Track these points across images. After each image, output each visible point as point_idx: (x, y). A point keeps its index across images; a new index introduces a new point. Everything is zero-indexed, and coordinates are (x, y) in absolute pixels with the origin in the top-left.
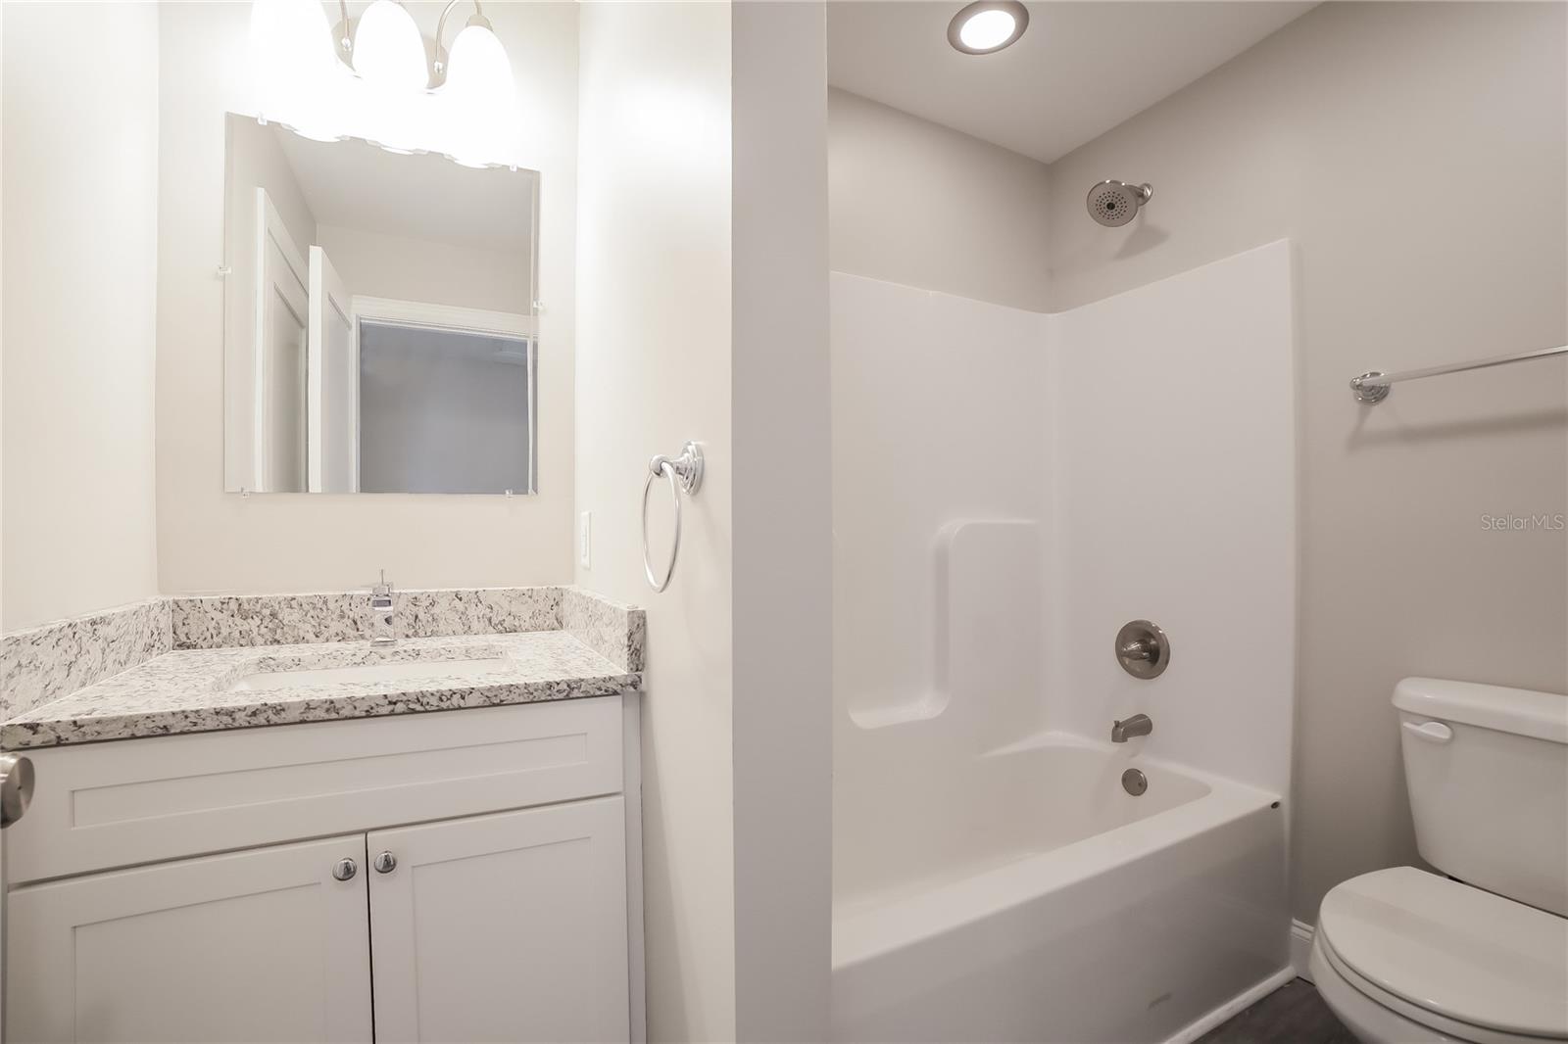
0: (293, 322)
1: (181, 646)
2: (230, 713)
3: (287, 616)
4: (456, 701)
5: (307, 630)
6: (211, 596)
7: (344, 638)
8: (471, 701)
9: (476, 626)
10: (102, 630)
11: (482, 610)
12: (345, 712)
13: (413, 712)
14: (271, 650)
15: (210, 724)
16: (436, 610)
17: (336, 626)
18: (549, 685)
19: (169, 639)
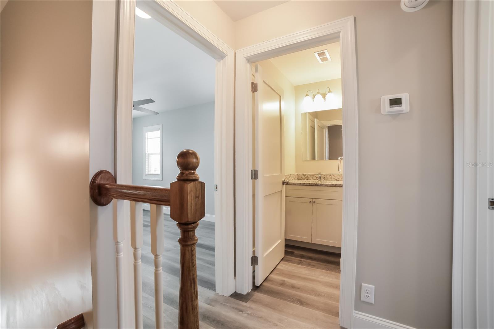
0: (313, 128)
1: (298, 179)
2: (301, 183)
3: (309, 176)
4: (322, 185)
5: (311, 178)
6: (301, 174)
7: (315, 180)
8: (324, 185)
9: (333, 179)
10: (291, 176)
11: (334, 177)
12: (311, 185)
13: (317, 186)
14: (307, 180)
15: (299, 184)
16: (327, 177)
17: (314, 178)
18: (333, 184)
19: (297, 178)
